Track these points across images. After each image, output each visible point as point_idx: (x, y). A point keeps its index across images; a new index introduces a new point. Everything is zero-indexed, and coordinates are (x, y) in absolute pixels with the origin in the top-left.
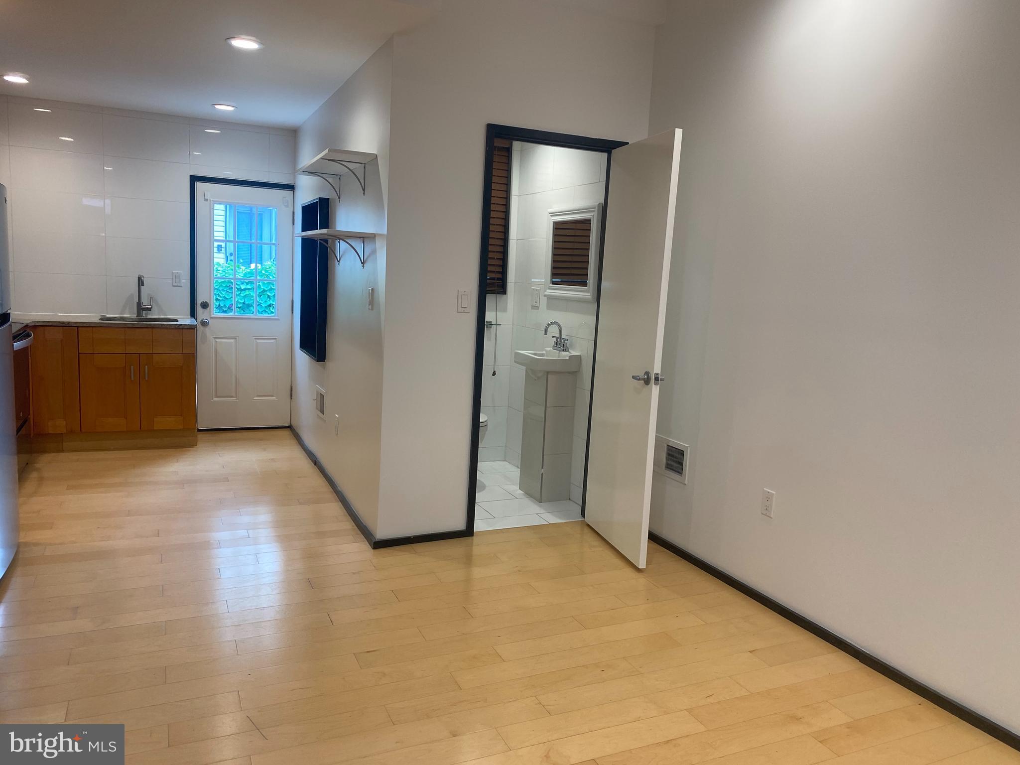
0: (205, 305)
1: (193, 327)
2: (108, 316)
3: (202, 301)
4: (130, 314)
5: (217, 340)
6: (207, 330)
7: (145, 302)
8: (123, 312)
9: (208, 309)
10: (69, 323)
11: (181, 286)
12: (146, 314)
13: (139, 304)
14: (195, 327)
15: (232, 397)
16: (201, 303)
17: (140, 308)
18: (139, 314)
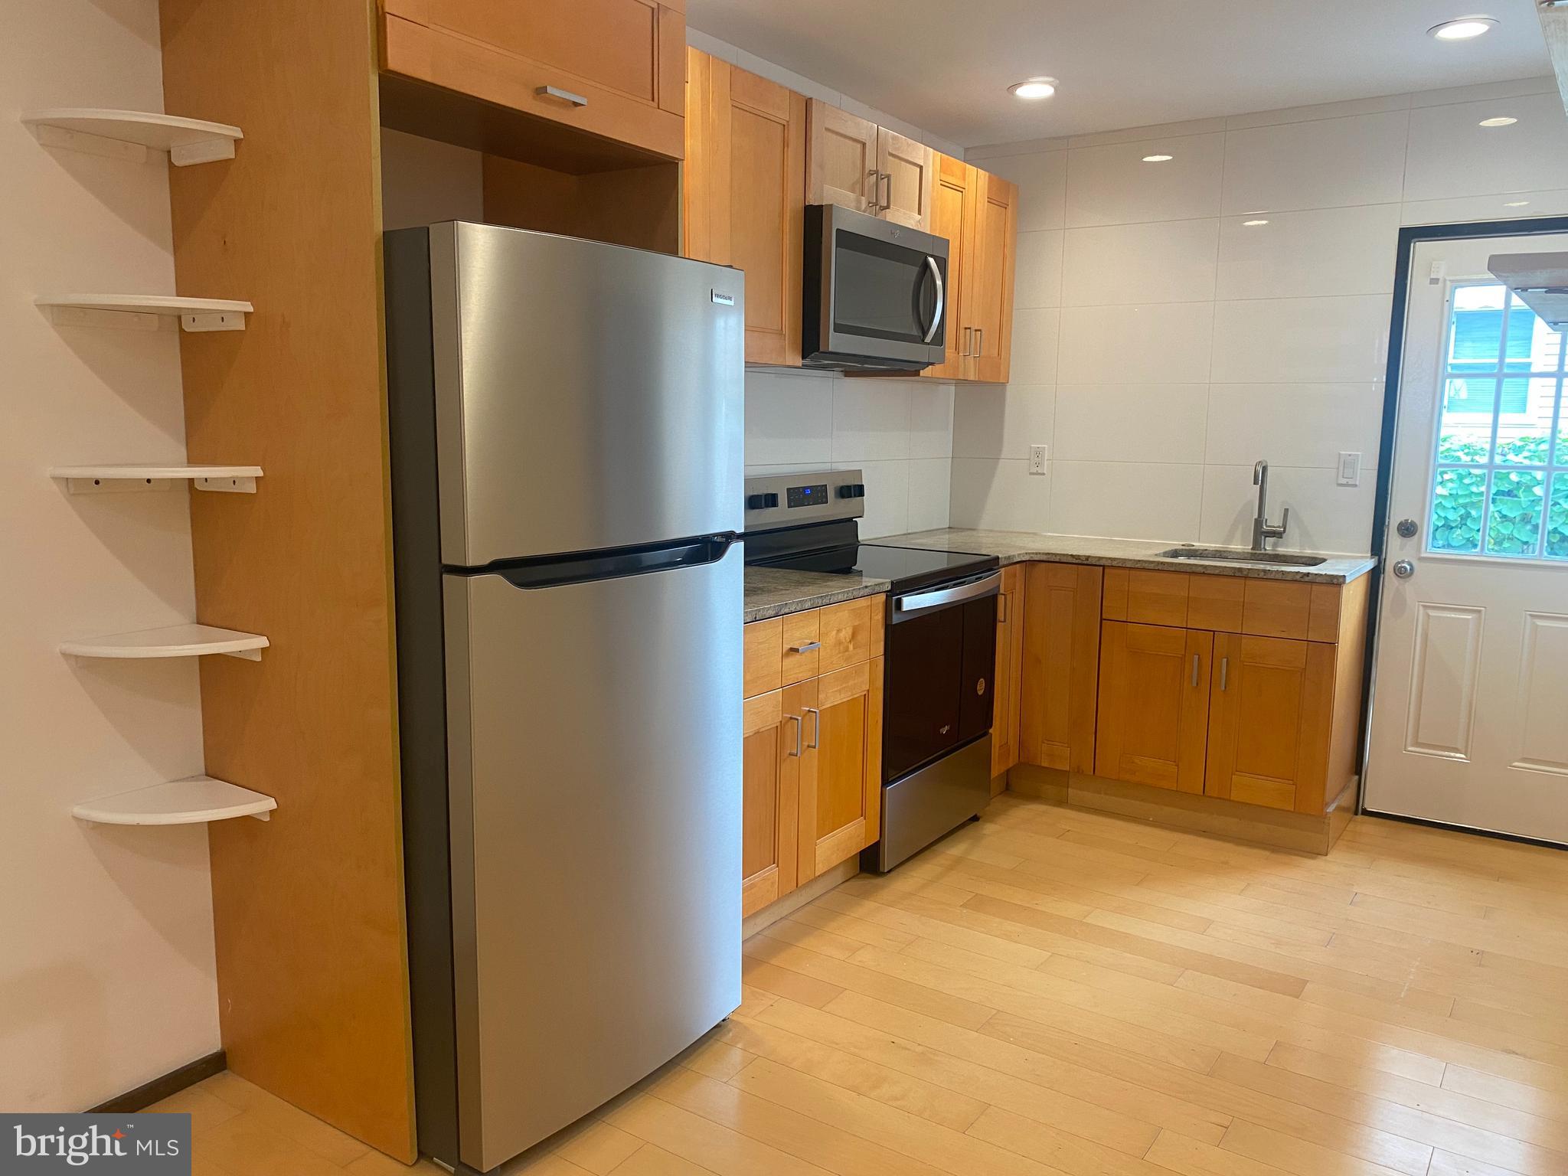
0: (1408, 530)
1: (1335, 581)
2: (1197, 545)
3: (1403, 519)
4: (1241, 545)
5: (1432, 613)
6: (1409, 587)
7: (1273, 520)
8: (1228, 540)
9: (1416, 536)
10: (1088, 558)
11: (1356, 486)
12: (1275, 545)
13: (1259, 522)
14: (1341, 580)
15: (1457, 750)
16: (1401, 524)
17: (1261, 532)
18: (1257, 544)
